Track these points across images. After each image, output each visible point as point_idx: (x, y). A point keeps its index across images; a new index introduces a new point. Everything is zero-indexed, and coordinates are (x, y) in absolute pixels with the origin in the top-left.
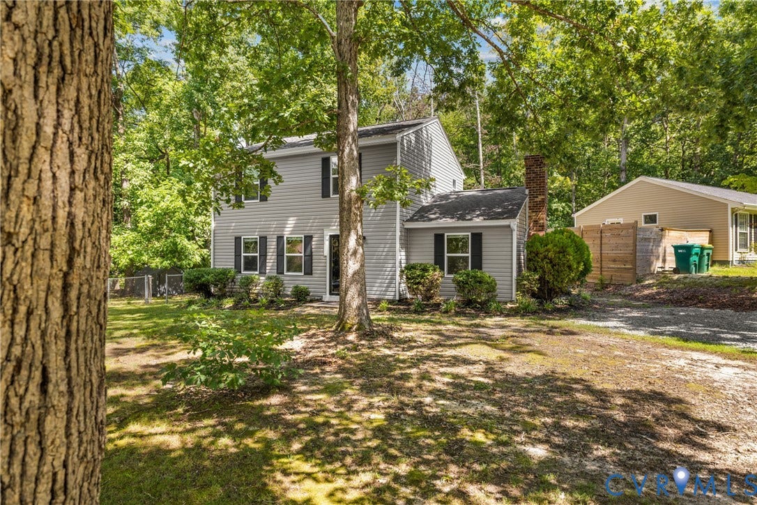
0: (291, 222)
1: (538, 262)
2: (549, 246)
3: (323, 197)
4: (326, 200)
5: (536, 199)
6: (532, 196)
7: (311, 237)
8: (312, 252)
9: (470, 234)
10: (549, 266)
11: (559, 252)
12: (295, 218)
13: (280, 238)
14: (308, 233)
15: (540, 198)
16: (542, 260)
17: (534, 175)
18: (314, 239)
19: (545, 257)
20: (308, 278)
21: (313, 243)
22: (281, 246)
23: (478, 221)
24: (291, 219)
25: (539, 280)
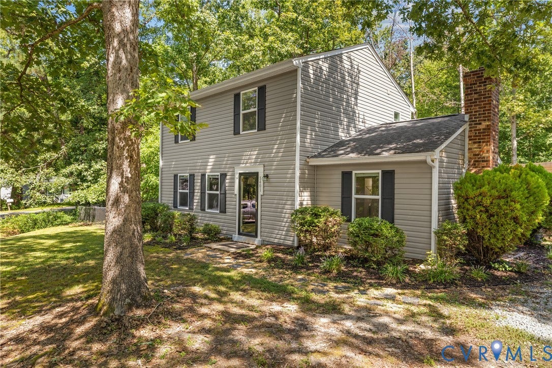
0: (212, 160)
1: (468, 210)
2: (485, 189)
3: (234, 134)
4: (237, 138)
5: (479, 127)
6: (473, 123)
7: (225, 175)
8: (225, 191)
9: (380, 171)
10: (484, 216)
11: (500, 197)
12: (214, 156)
13: (203, 175)
14: (223, 171)
15: (484, 124)
16: (474, 207)
17: (476, 96)
18: (228, 177)
19: (479, 204)
20: (222, 216)
21: (227, 181)
22: (203, 184)
23: (387, 156)
24: (212, 157)
25: (467, 235)
